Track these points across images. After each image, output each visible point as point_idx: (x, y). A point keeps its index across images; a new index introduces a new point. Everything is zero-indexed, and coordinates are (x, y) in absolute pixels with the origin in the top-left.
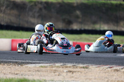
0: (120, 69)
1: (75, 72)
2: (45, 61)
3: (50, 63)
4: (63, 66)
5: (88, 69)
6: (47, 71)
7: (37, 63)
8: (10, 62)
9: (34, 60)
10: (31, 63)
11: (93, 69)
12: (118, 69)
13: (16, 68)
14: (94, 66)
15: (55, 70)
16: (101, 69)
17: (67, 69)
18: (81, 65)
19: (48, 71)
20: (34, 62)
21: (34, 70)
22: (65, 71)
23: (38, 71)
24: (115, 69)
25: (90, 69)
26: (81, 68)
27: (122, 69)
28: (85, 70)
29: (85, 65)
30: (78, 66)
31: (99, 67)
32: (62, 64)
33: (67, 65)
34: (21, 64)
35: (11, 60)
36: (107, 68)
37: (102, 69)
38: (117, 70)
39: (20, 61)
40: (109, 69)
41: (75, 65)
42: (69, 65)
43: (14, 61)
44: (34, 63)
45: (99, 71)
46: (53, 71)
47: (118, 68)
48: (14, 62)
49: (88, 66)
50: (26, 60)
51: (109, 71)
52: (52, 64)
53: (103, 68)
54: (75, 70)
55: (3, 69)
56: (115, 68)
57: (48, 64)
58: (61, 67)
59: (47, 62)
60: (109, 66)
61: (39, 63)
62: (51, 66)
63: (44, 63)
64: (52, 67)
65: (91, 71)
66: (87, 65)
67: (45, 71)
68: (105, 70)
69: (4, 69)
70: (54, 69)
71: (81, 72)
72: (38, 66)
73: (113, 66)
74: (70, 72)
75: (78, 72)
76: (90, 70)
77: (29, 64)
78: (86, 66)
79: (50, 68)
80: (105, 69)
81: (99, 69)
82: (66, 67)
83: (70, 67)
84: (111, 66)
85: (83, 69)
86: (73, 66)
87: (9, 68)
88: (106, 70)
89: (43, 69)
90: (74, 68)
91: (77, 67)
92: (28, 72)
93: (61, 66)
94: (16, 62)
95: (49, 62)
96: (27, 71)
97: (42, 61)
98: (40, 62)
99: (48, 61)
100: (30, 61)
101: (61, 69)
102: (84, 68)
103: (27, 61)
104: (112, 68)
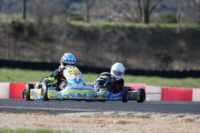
1: (129, 123)
3: (96, 111)
4: (114, 115)
5: (149, 119)
7: (78, 112)
8: (40, 110)
10: (70, 112)
11: (156, 118)
12: (192, 118)
13: (45, 118)
14: (158, 115)
15: (101, 121)
16: (168, 119)
17: (118, 119)
18: (140, 114)
20: (74, 110)
22: (115, 122)
23: (76, 122)
24: (187, 119)
25: (152, 118)
26: (140, 117)
27: (198, 118)
28: (144, 120)
29: (145, 114)
30: (136, 114)
31: (165, 116)
32: (113, 112)
33: (119, 114)
34: (55, 113)
35: (41, 108)
36: (177, 118)
38: (191, 120)
39: (54, 109)
40: (179, 119)
41: (131, 114)
43: (45, 108)
44: (74, 112)
47: (192, 117)
48: (45, 110)
49: (150, 114)
50: (62, 108)
51: (178, 121)
52: (98, 113)
53: (171, 118)
54: (130, 120)
55: (25, 119)
56: (187, 117)
57: (93, 113)
58: (111, 117)
59: (92, 110)
60: (180, 114)
61: (81, 112)
63: (88, 111)
64: (98, 117)
65: (152, 122)
66: (149, 113)
68: (174, 120)
69: (27, 120)
70: (100, 119)
72: (78, 116)
73: (185, 114)
75: (134, 123)
76: (152, 120)
77: (67, 113)
78: (147, 115)
79: (95, 118)
80: (173, 118)
82: (118, 116)
83: (123, 116)
84: (183, 115)
85: (141, 119)
86: (128, 114)
87: (35, 118)
88: (175, 120)
90: (129, 117)
91: (133, 116)
92: (61, 124)
93: (111, 114)
94: (48, 111)
95: (96, 110)
96: (60, 122)
97: (87, 108)
98: (83, 110)
99: (94, 109)
100: (68, 109)
101: (110, 119)
102: (143, 117)
103: (64, 109)
104: (183, 118)
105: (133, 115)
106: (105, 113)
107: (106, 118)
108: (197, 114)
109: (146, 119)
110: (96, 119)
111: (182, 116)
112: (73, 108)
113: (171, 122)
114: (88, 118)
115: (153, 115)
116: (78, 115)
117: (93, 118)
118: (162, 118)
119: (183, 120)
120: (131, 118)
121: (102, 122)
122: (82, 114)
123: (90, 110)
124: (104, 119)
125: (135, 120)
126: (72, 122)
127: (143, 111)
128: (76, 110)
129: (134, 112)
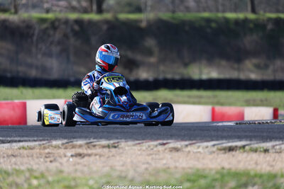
0: (182, 146)
1: (89, 155)
2: (33, 136)
3: (41, 140)
5: (117, 149)
6: (32, 156)
7: (15, 141)
9: (11, 137)
11: (127, 148)
12: (179, 146)
14: (130, 143)
15: (49, 153)
17: (73, 150)
18: (104, 142)
19: (35, 155)
20: (9, 139)
21: (5, 155)
25: (122, 148)
26: (104, 147)
27: (187, 146)
29: (112, 142)
30: (98, 143)
31: (139, 144)
32: (65, 141)
36: (156, 146)
37: (147, 149)
38: (177, 150)
40: (161, 148)
42: (80, 142)
44: (9, 142)
45: (139, 153)
46: (44, 155)
47: (178, 144)
49: (118, 142)
51: (159, 151)
52: (44, 142)
53: (149, 146)
54: (89, 152)
57: (37, 143)
58: (63, 147)
59: (35, 139)
60: (161, 142)
61: (20, 141)
62: (43, 146)
63: (30, 141)
64: (45, 148)
66: (116, 141)
67: (28, 156)
68: (152, 149)
71: (100, 156)
72: (16, 147)
74: (80, 155)
75: (96, 155)
76: (121, 151)
80: (152, 147)
81: (139, 148)
82: (74, 147)
83: (80, 146)
84: (165, 142)
85: (106, 150)
88: (155, 149)
89: (25, 152)
90: (89, 147)
91: (94, 146)
93: (63, 144)
95: (41, 138)
97: (27, 136)
98: (22, 139)
99: (37, 136)
101: (62, 151)
102: (108, 146)
104: (166, 146)
105: (95, 143)
106: (54, 143)
107: (55, 149)
108: (186, 140)
109: (113, 150)
110: (42, 151)
111: (164, 144)
112: (7, 137)
113: (149, 152)
114: (30, 151)
115: (123, 144)
116: (16, 145)
117: (38, 150)
118: (135, 148)
119: (165, 149)
120: (91, 149)
121: (51, 155)
122: (21, 144)
123: (33, 139)
124: (53, 151)
125: (98, 150)
126: (8, 156)
127: (108, 138)
128: (12, 139)
129: (95, 140)
